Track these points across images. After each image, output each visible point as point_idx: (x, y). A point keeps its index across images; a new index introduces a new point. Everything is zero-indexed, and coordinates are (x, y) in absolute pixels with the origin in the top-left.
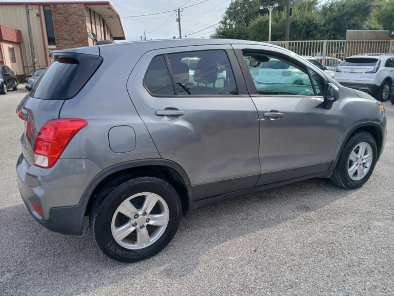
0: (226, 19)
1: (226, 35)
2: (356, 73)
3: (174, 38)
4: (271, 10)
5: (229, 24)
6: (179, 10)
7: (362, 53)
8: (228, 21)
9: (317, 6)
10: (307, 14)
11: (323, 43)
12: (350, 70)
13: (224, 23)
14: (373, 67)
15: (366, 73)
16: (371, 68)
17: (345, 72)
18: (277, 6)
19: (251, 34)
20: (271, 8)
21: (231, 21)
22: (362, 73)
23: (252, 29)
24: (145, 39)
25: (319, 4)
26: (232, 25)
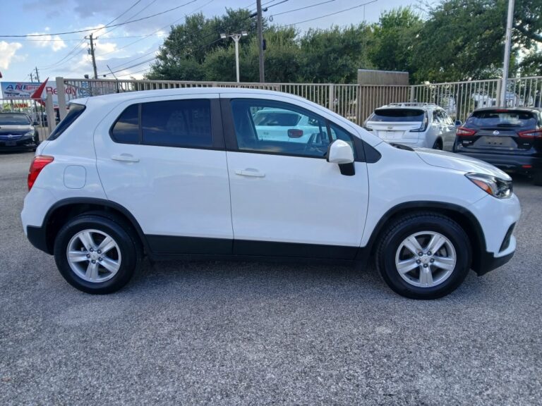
0: (165, 53)
1: (169, 75)
2: (395, 131)
3: (87, 77)
4: (236, 40)
5: (171, 60)
6: (91, 36)
7: (394, 102)
8: (169, 56)
9: (295, 39)
10: (284, 49)
11: (328, 87)
12: (386, 128)
13: (163, 57)
14: (420, 123)
15: (411, 131)
16: (418, 124)
17: (378, 130)
18: (246, 34)
19: (208, 74)
20: (237, 37)
21: (174, 56)
22: (404, 131)
23: (210, 66)
24: (37, 78)
25: (297, 37)
26: (175, 62)
